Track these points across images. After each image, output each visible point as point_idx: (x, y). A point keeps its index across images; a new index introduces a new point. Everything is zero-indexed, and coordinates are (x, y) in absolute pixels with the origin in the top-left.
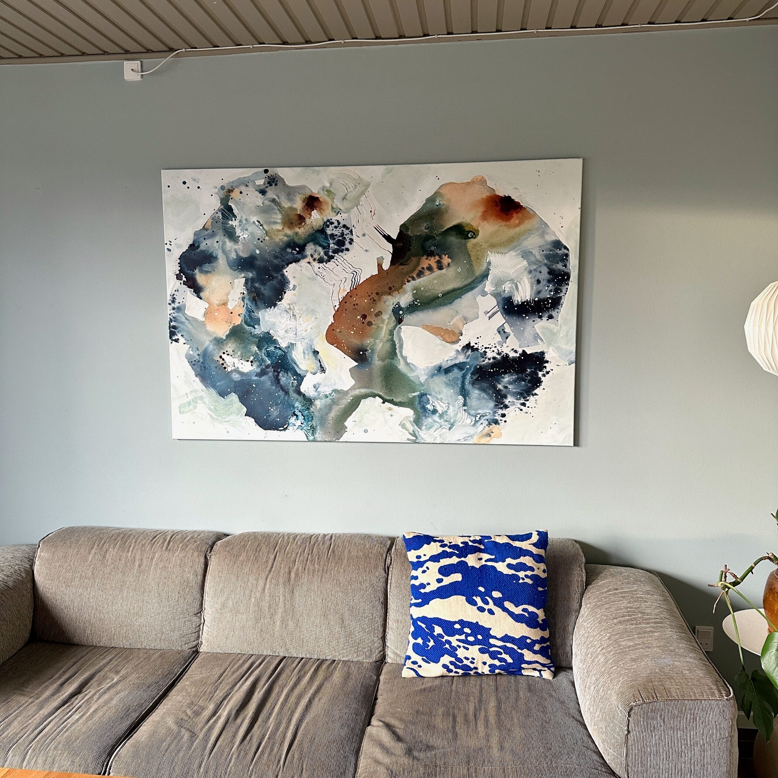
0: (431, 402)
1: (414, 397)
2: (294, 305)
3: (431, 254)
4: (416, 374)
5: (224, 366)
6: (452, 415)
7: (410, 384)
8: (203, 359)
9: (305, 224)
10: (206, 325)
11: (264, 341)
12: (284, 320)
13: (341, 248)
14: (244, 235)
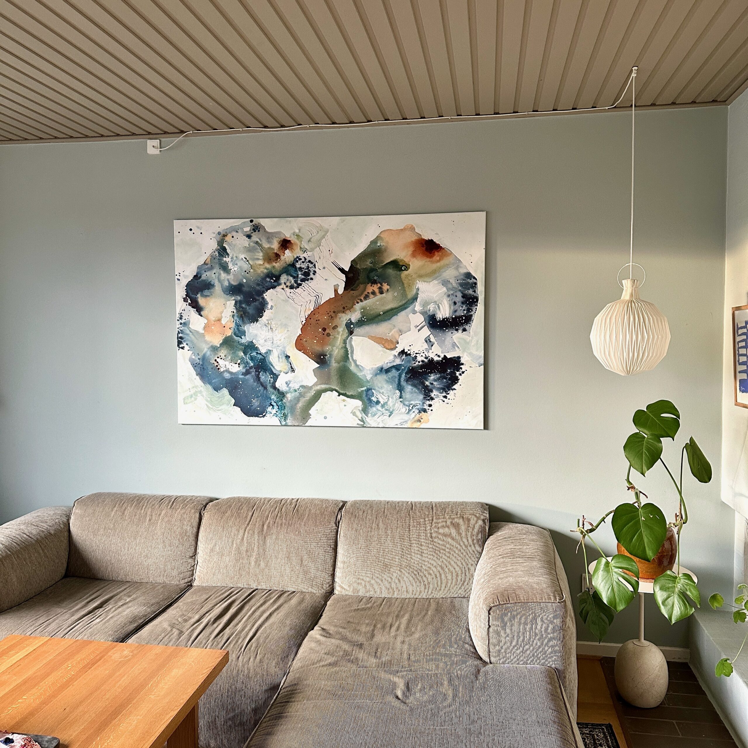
0: (375, 395)
1: (362, 391)
2: (271, 321)
3: (374, 282)
4: (363, 373)
5: (218, 367)
6: (391, 405)
7: (359, 381)
8: (202, 362)
9: (280, 260)
10: (205, 336)
11: (248, 348)
12: (264, 332)
13: (307, 278)
14: (235, 268)
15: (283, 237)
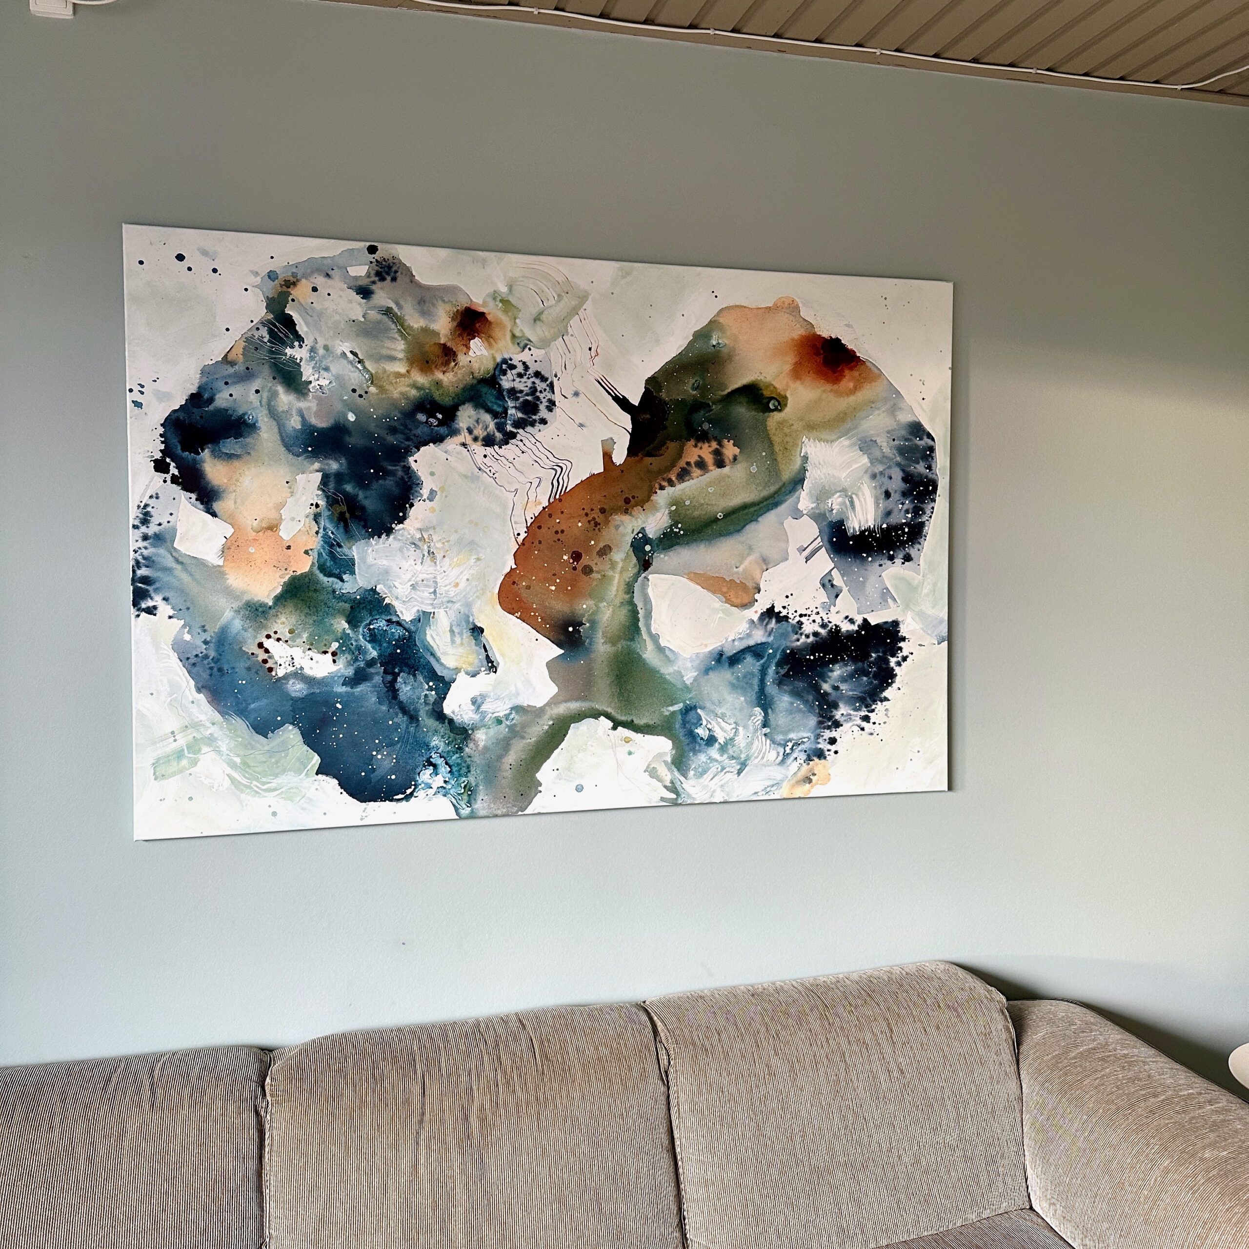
0: (704, 722)
1: (673, 713)
2: (431, 532)
3: (703, 437)
4: (676, 668)
5: (268, 665)
6: (742, 745)
7: (665, 689)
8: (217, 651)
9: (456, 365)
10: (226, 574)
11: (363, 609)
12: (409, 563)
13: (531, 418)
14: (320, 379)
15: (465, 303)
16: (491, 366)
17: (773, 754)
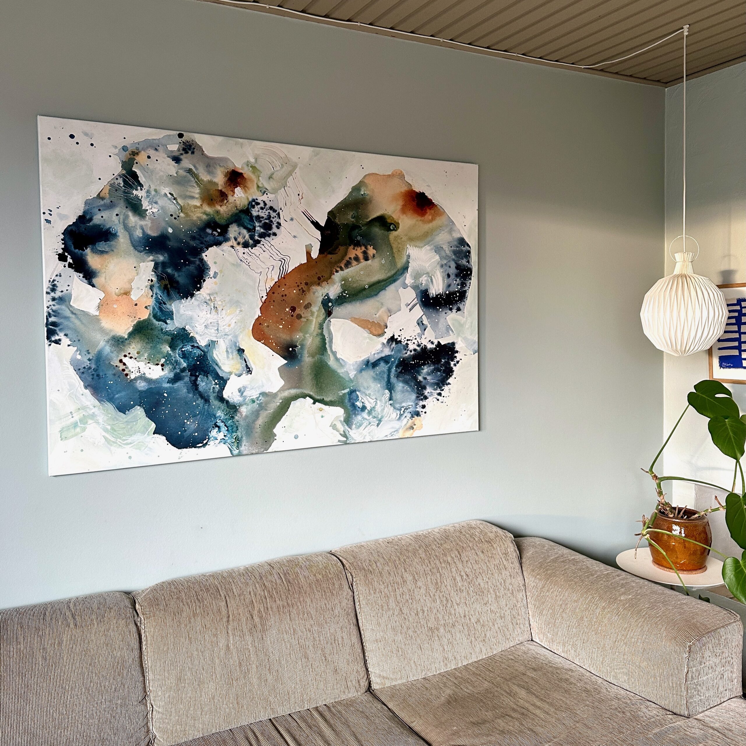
0: (360, 399)
1: (344, 394)
2: (215, 296)
3: (357, 244)
4: (345, 370)
5: (125, 373)
7: (340, 381)
8: (96, 364)
9: (227, 202)
10: (101, 320)
11: (178, 339)
12: (203, 313)
13: (268, 232)
14: (153, 208)
15: (231, 168)
16: (246, 203)
17: (394, 415)
